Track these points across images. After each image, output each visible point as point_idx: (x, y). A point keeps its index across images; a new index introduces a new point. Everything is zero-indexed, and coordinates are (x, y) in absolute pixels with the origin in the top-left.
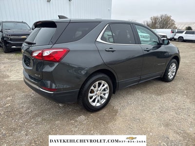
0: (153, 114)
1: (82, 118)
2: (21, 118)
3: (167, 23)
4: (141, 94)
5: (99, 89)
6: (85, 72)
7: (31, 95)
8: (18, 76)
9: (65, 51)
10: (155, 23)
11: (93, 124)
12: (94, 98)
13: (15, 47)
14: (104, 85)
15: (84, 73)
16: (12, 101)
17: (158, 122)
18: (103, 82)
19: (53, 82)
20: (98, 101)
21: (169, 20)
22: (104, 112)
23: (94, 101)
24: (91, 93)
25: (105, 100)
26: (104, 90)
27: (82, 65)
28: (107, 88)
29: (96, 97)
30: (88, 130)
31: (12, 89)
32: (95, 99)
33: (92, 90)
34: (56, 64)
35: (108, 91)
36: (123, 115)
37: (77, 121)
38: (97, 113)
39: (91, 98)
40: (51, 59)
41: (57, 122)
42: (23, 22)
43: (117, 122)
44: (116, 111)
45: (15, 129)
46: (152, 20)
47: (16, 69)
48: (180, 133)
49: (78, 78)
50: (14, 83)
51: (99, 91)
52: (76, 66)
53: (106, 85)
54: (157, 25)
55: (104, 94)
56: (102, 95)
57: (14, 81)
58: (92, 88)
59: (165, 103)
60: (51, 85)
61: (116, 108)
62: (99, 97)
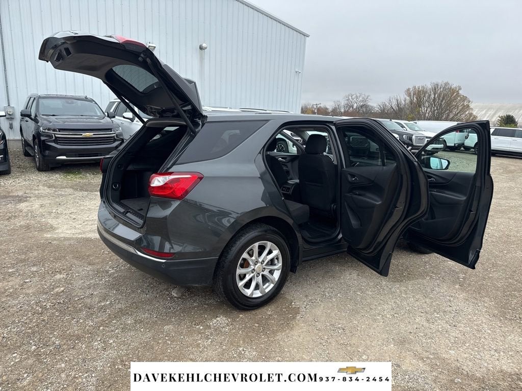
0: (375, 320)
1: (221, 320)
2: (89, 316)
3: (449, 104)
4: (356, 277)
5: (260, 260)
6: (232, 220)
7: (107, 272)
8: (75, 228)
9: (193, 178)
10: (419, 104)
11: (244, 333)
12: (248, 278)
13: (64, 157)
14: (270, 252)
15: (228, 225)
16: (68, 282)
17: (384, 336)
18: (269, 245)
19: (166, 237)
20: (257, 287)
21: (455, 98)
22: (268, 310)
23: (248, 285)
24: (242, 266)
25: (272, 285)
26: (272, 262)
27: (227, 207)
28: (277, 259)
29: (253, 277)
30: (232, 344)
31: (64, 257)
32: (250, 281)
33: (244, 260)
34: (175, 204)
35: (280, 264)
36: (311, 319)
37: (209, 327)
38: (253, 312)
39: (242, 277)
40: (168, 192)
41: (166, 327)
42: (86, 99)
43: (295, 333)
44: (297, 311)
45: (79, 338)
46: (409, 95)
47: (67, 212)
48: (428, 358)
49: (216, 234)
50: (67, 243)
51: (259, 264)
52: (215, 209)
53: (276, 252)
54: (423, 109)
55: (271, 272)
56: (266, 273)
57: (66, 239)
58: (245, 255)
59: (406, 299)
60: (162, 246)
61: (296, 304)
62: (260, 277)
